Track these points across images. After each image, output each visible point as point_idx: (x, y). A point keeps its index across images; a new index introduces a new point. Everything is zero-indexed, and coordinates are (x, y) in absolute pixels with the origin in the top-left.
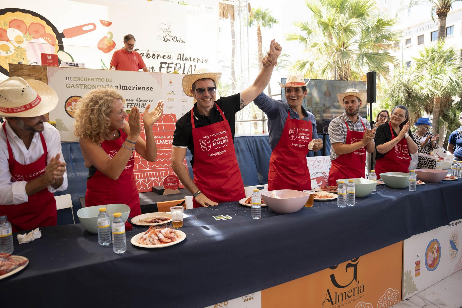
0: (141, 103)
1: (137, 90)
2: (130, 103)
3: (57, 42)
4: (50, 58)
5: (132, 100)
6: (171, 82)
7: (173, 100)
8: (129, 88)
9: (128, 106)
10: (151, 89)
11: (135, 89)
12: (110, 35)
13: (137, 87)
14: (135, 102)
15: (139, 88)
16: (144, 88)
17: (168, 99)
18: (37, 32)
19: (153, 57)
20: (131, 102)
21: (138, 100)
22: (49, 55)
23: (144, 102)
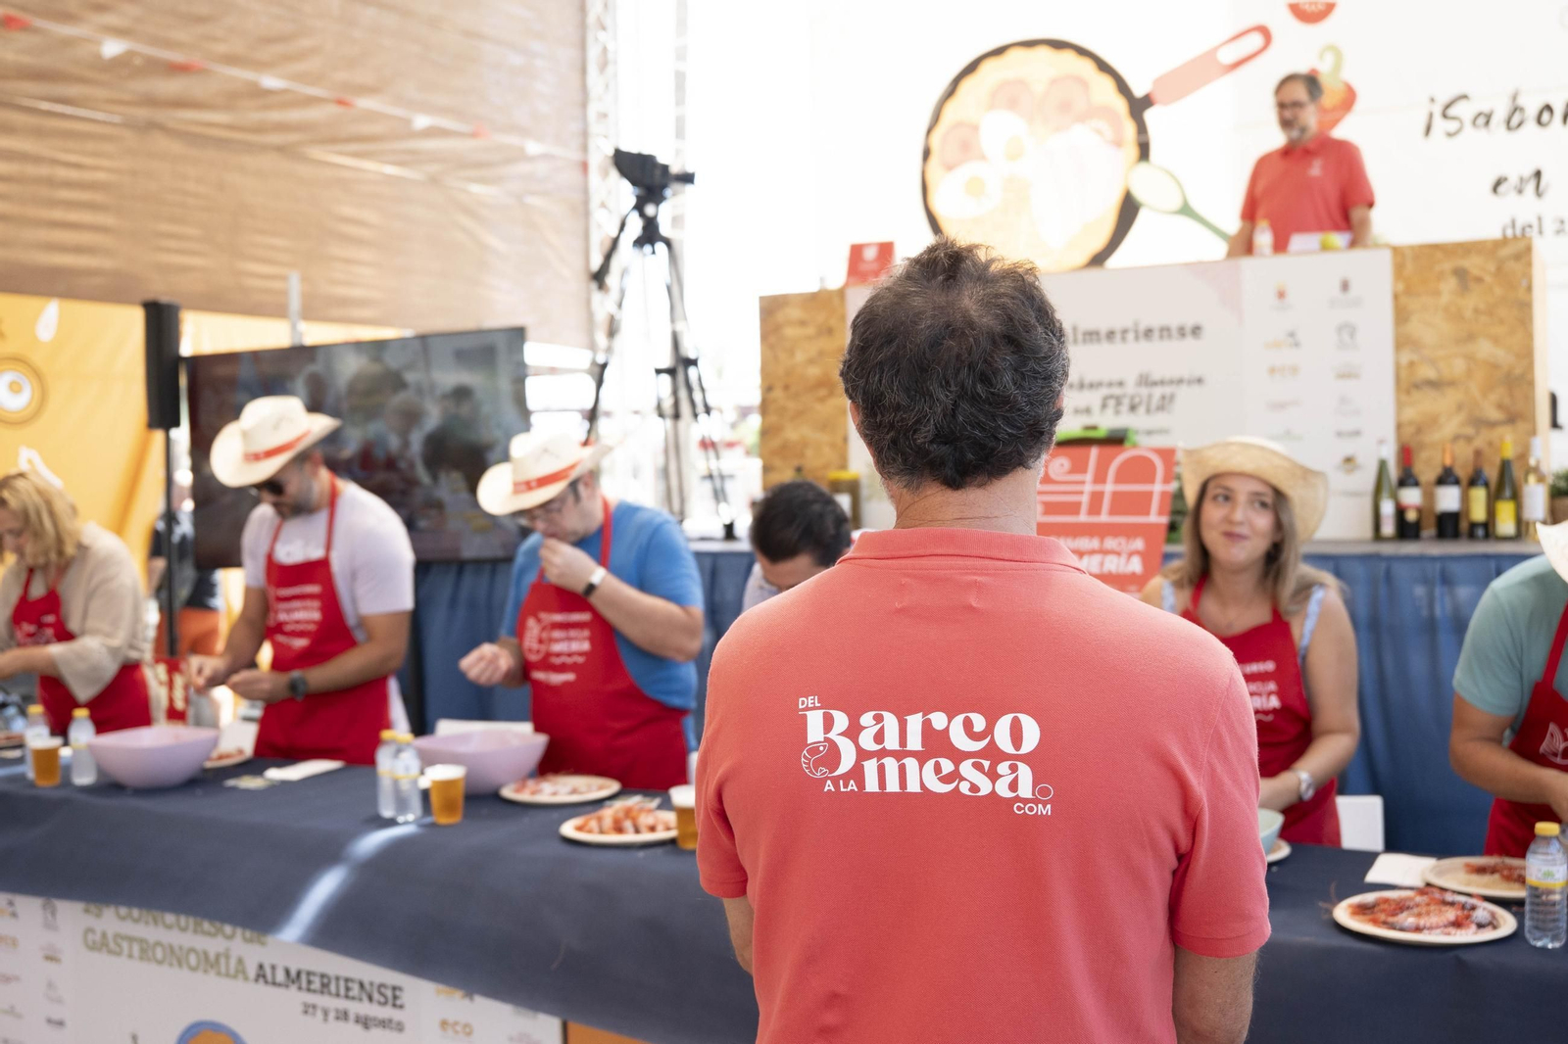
0: (1158, 392)
1: (1137, 338)
2: (1111, 397)
3: (1130, 128)
4: (870, 254)
5: (1121, 384)
6: (1281, 295)
7: (1294, 370)
8: (1111, 335)
9: (1104, 406)
10: (1196, 331)
11: (1131, 336)
12: (1329, 59)
13: (1136, 332)
14: (1130, 388)
15: (1148, 333)
16: (1165, 332)
17: (1272, 371)
18: (1065, 107)
19: (1539, 121)
20: (1116, 391)
21: (1145, 381)
22: (868, 245)
23: (1167, 390)
